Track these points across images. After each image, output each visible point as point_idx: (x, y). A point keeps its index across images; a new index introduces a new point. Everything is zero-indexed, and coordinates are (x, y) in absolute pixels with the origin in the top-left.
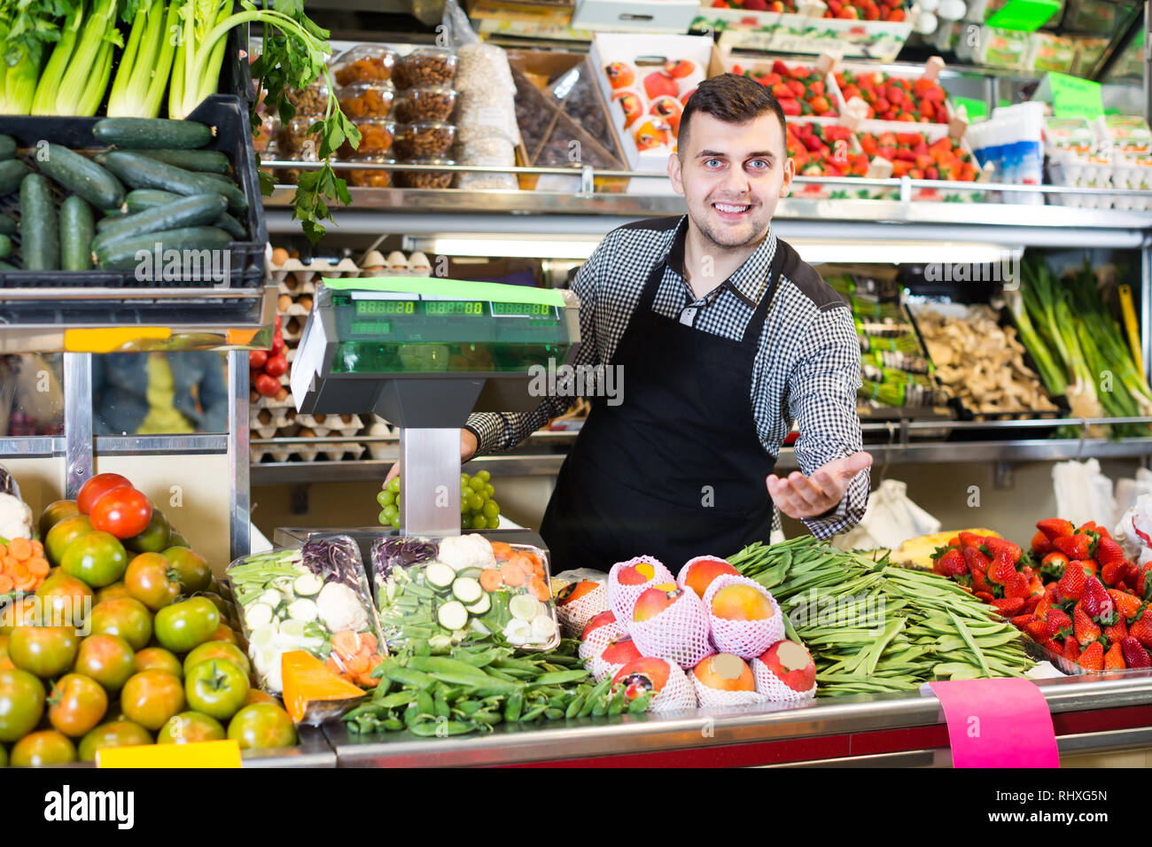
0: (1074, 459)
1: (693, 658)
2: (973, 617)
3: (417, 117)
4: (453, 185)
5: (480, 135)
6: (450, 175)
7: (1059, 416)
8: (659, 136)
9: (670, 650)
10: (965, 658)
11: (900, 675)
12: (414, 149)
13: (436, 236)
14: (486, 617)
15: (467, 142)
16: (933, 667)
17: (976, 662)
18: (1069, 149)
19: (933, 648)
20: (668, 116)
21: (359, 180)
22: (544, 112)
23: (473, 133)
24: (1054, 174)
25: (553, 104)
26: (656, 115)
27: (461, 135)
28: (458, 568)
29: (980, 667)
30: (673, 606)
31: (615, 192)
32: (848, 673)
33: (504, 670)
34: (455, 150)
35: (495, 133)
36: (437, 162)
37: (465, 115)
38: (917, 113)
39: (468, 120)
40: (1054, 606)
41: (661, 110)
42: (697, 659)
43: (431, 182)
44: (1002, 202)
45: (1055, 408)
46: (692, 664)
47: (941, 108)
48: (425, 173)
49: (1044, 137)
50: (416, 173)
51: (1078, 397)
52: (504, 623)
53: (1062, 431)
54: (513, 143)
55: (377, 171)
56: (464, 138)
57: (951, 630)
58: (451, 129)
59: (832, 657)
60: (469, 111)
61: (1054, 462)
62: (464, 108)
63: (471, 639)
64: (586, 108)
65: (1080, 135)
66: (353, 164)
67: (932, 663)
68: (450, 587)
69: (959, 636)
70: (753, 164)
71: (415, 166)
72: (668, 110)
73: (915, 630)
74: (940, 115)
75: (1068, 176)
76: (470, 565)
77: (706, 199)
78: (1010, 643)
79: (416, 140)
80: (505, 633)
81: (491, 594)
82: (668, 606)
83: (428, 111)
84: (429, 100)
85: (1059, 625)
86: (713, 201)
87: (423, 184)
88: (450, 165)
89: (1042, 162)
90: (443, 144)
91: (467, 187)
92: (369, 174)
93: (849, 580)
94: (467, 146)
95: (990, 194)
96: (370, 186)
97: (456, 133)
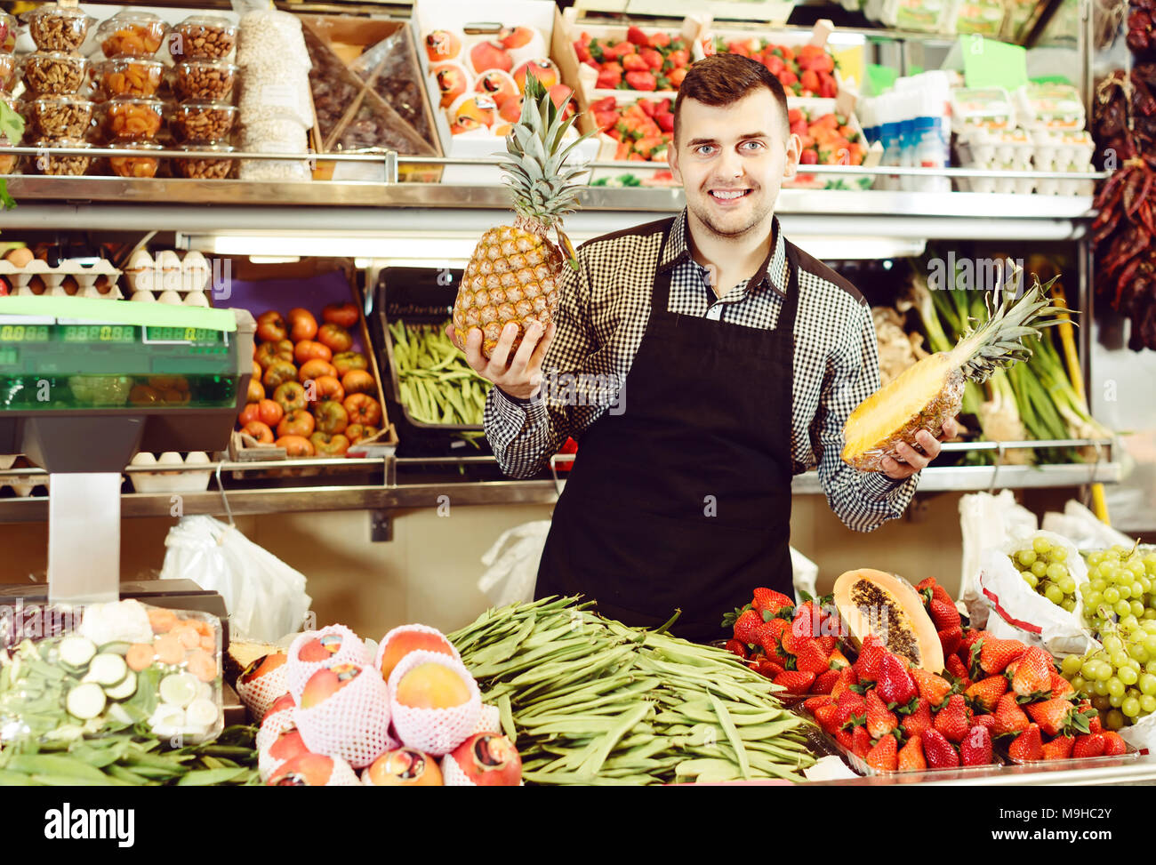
0: (986, 491)
1: (366, 755)
2: (742, 701)
3: (190, 96)
4: (234, 174)
5: (264, 117)
6: (229, 162)
7: (967, 439)
8: (482, 116)
9: (337, 745)
10: (722, 753)
11: (636, 774)
12: (188, 132)
13: (216, 233)
14: (131, 701)
15: (249, 125)
16: (677, 764)
17: (732, 757)
18: (981, 125)
19: (680, 742)
20: (496, 93)
21: (119, 167)
22: (347, 89)
23: (257, 114)
24: (962, 153)
25: (359, 80)
26: (482, 92)
27: (242, 116)
28: (101, 643)
29: (737, 764)
30: (343, 690)
31: (427, 181)
32: (571, 771)
33: (135, 770)
34: (236, 132)
35: (281, 114)
36: (215, 148)
37: (247, 93)
38: (800, 86)
39: (250, 99)
40: (853, 687)
41: (488, 86)
42: (372, 756)
43: (205, 171)
44: (900, 189)
45: (963, 430)
46: (367, 762)
47: (827, 79)
48: (197, 161)
49: (950, 111)
50: (187, 160)
51: (994, 416)
52: (151, 709)
53: (971, 456)
54: (305, 126)
55: (141, 158)
56: (245, 120)
57: (710, 717)
58: (230, 110)
59: (556, 751)
60: (252, 88)
61: (961, 493)
62: (246, 85)
63: (108, 729)
64: (398, 83)
65: (996, 109)
66: (113, 150)
67: (676, 759)
68: (86, 666)
69: (718, 724)
70: (747, 146)
71: (186, 153)
72: (496, 86)
73: (666, 717)
74: (826, 87)
75: (977, 157)
76: (115, 639)
77: (701, 187)
78: (785, 735)
79: (188, 122)
80: (151, 722)
81: (138, 674)
82: (337, 690)
83: (202, 89)
84: (203, 76)
85: (850, 712)
86: (709, 188)
87: (196, 172)
88: (229, 151)
89: (948, 141)
90: (219, 126)
91: (250, 174)
92: (130, 162)
93: (596, 652)
94: (249, 129)
95: (887, 179)
96: (132, 175)
97: (237, 115)
